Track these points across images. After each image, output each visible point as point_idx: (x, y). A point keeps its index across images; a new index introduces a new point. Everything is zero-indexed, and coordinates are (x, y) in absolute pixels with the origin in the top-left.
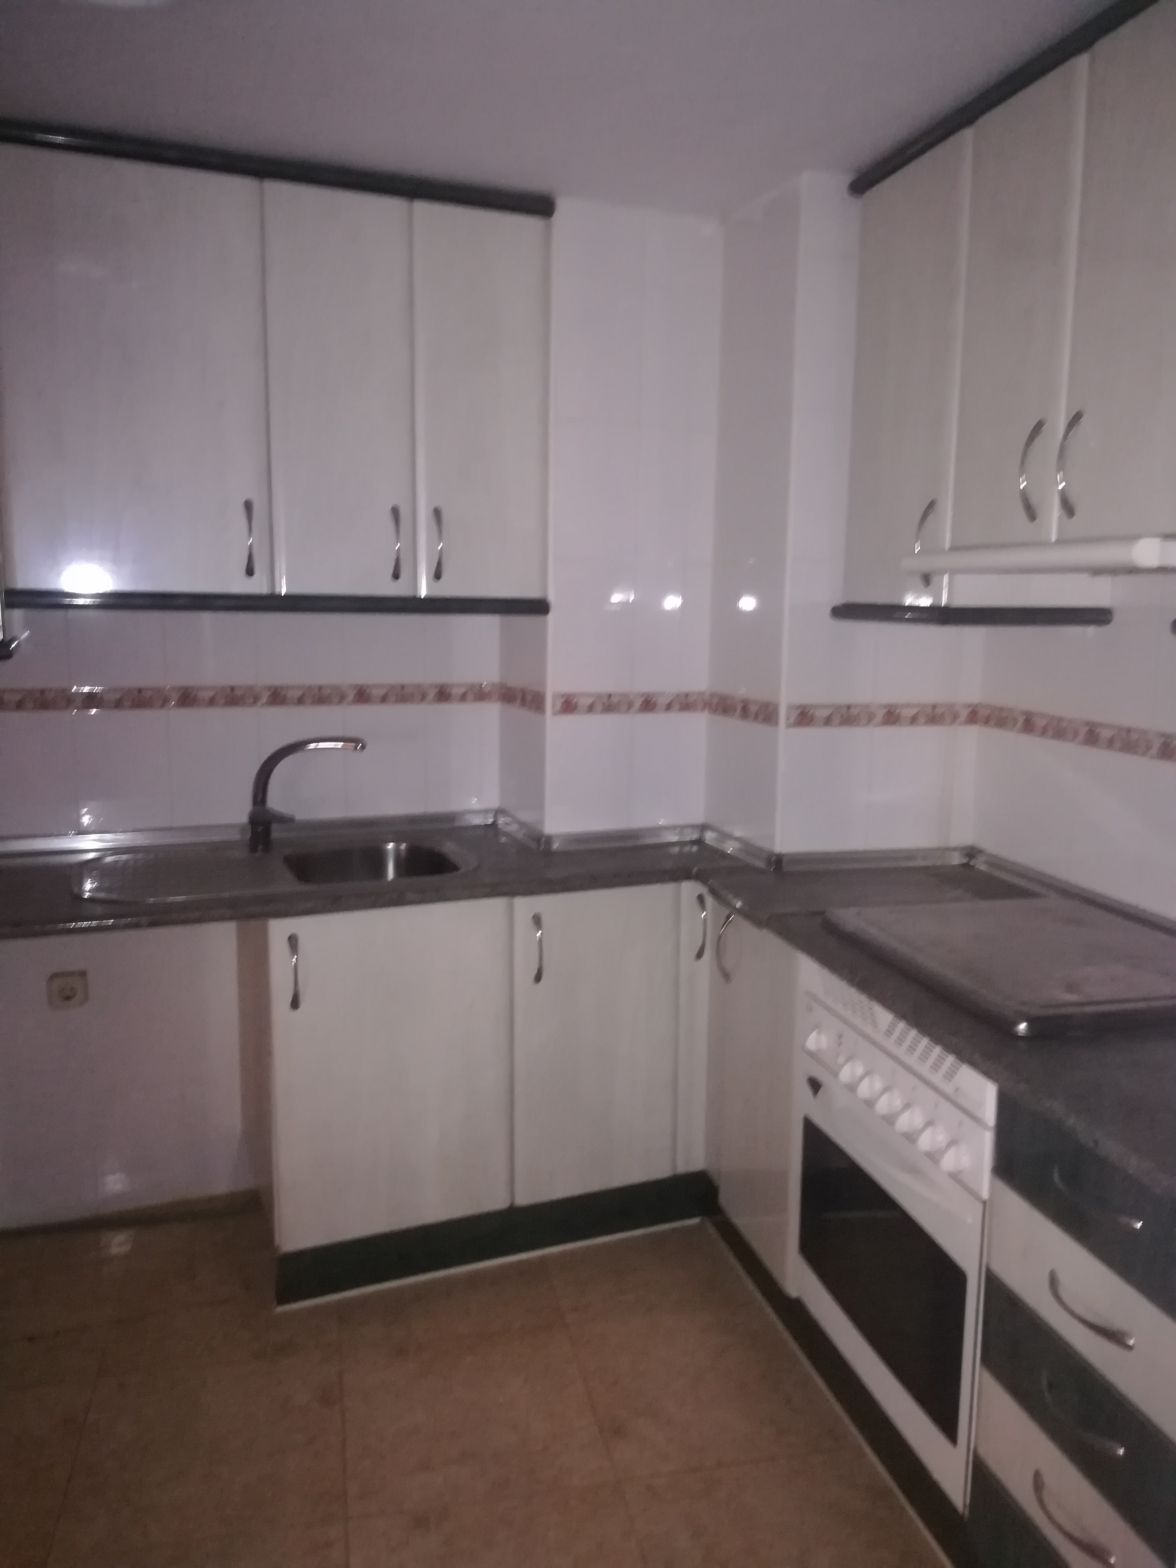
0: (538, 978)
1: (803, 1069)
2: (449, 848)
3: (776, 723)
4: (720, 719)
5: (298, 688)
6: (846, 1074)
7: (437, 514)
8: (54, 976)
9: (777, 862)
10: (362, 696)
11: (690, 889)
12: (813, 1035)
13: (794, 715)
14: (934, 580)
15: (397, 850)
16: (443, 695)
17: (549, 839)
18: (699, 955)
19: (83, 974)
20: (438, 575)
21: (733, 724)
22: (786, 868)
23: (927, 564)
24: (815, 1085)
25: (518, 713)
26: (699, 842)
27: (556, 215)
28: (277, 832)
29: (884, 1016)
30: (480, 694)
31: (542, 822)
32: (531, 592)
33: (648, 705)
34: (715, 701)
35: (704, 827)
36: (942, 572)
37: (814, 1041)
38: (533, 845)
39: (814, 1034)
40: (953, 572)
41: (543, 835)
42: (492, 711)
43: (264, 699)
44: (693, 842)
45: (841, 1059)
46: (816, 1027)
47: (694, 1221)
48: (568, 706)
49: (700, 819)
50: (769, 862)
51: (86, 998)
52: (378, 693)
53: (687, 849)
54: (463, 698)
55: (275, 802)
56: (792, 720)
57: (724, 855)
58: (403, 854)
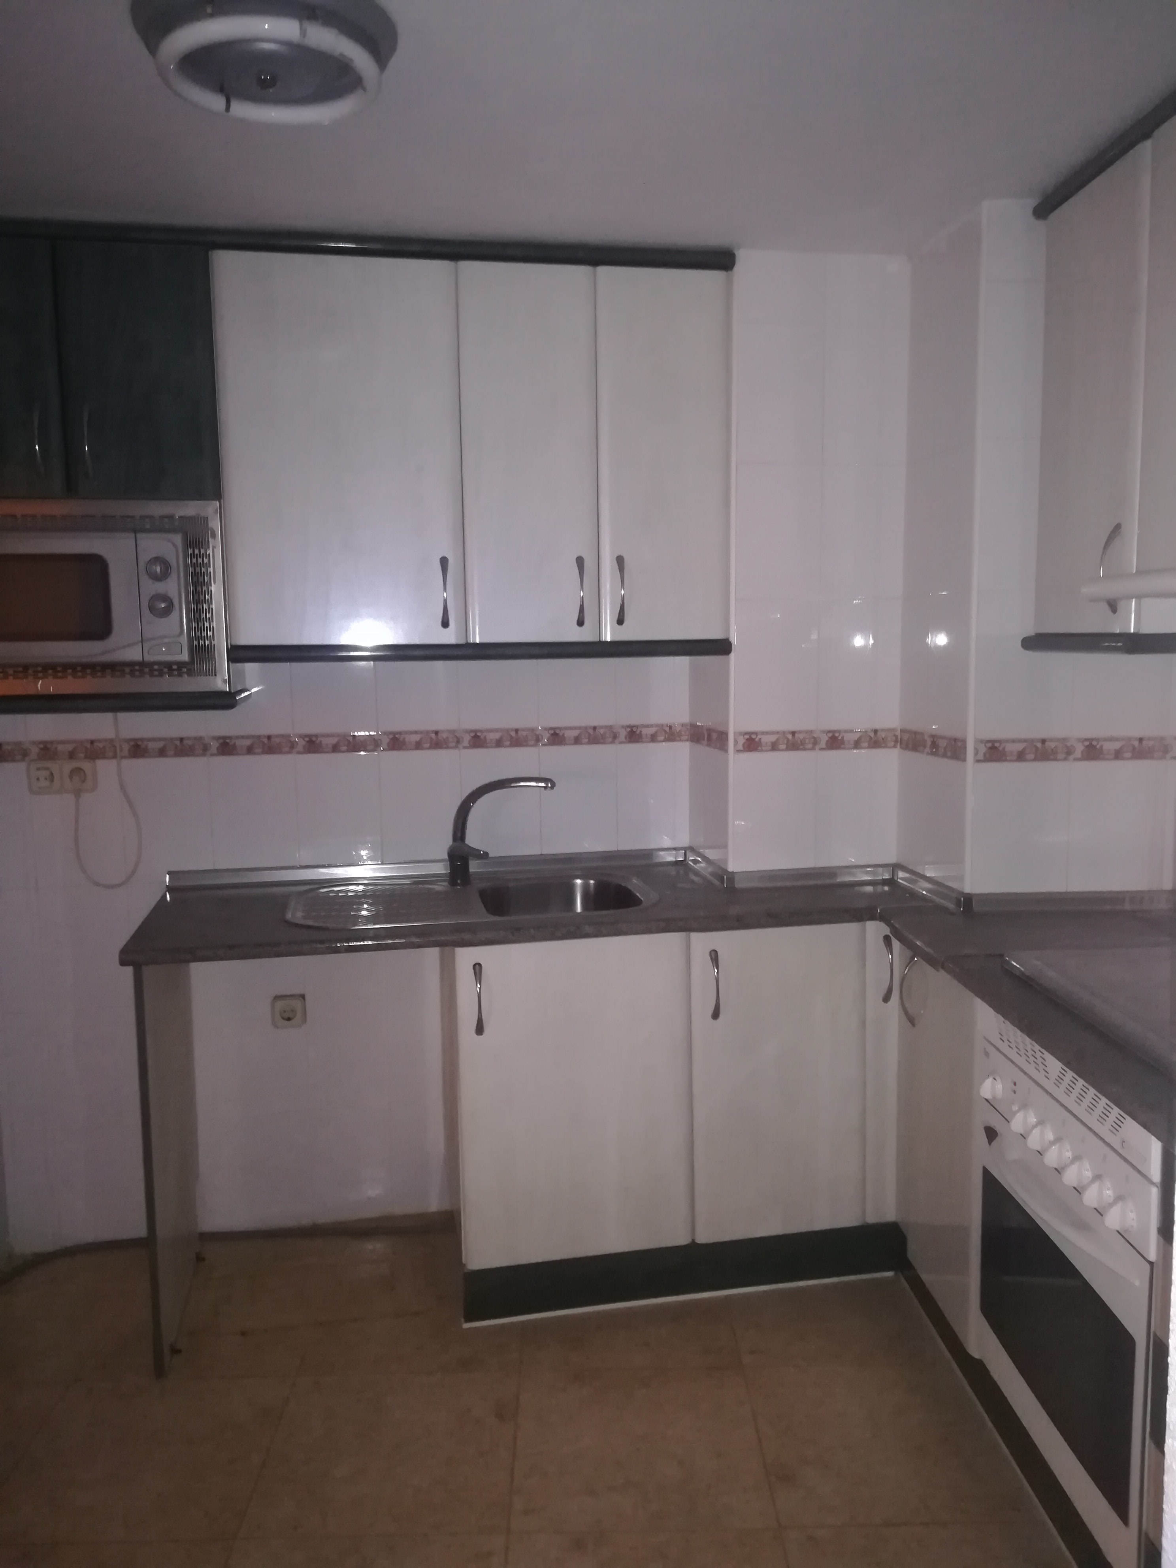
0: (716, 1015)
1: (982, 1117)
2: (635, 884)
3: (964, 760)
4: (910, 755)
5: (497, 730)
6: (1018, 1123)
7: (620, 561)
8: (277, 998)
9: (967, 901)
10: (556, 737)
11: (875, 930)
12: (989, 1082)
13: (983, 749)
14: (1121, 605)
15: (585, 887)
16: (634, 735)
17: (732, 876)
18: (886, 999)
19: (303, 997)
20: (620, 621)
21: (923, 761)
22: (976, 907)
23: (1112, 589)
24: (991, 1134)
25: (703, 749)
26: (891, 882)
27: (736, 268)
28: (474, 866)
29: (1054, 1065)
30: (670, 734)
31: (726, 861)
32: (713, 633)
33: (835, 741)
34: (906, 737)
35: (896, 867)
36: (1129, 597)
37: (990, 1088)
38: (716, 882)
39: (990, 1080)
40: (1139, 597)
41: (726, 871)
42: (683, 750)
43: (466, 743)
44: (884, 882)
45: (1015, 1108)
46: (993, 1074)
47: (890, 1274)
48: (751, 743)
49: (892, 859)
50: (958, 903)
51: (304, 1020)
52: (571, 734)
53: (879, 889)
54: (653, 738)
55: (473, 839)
56: (981, 756)
57: (914, 895)
58: (592, 888)
